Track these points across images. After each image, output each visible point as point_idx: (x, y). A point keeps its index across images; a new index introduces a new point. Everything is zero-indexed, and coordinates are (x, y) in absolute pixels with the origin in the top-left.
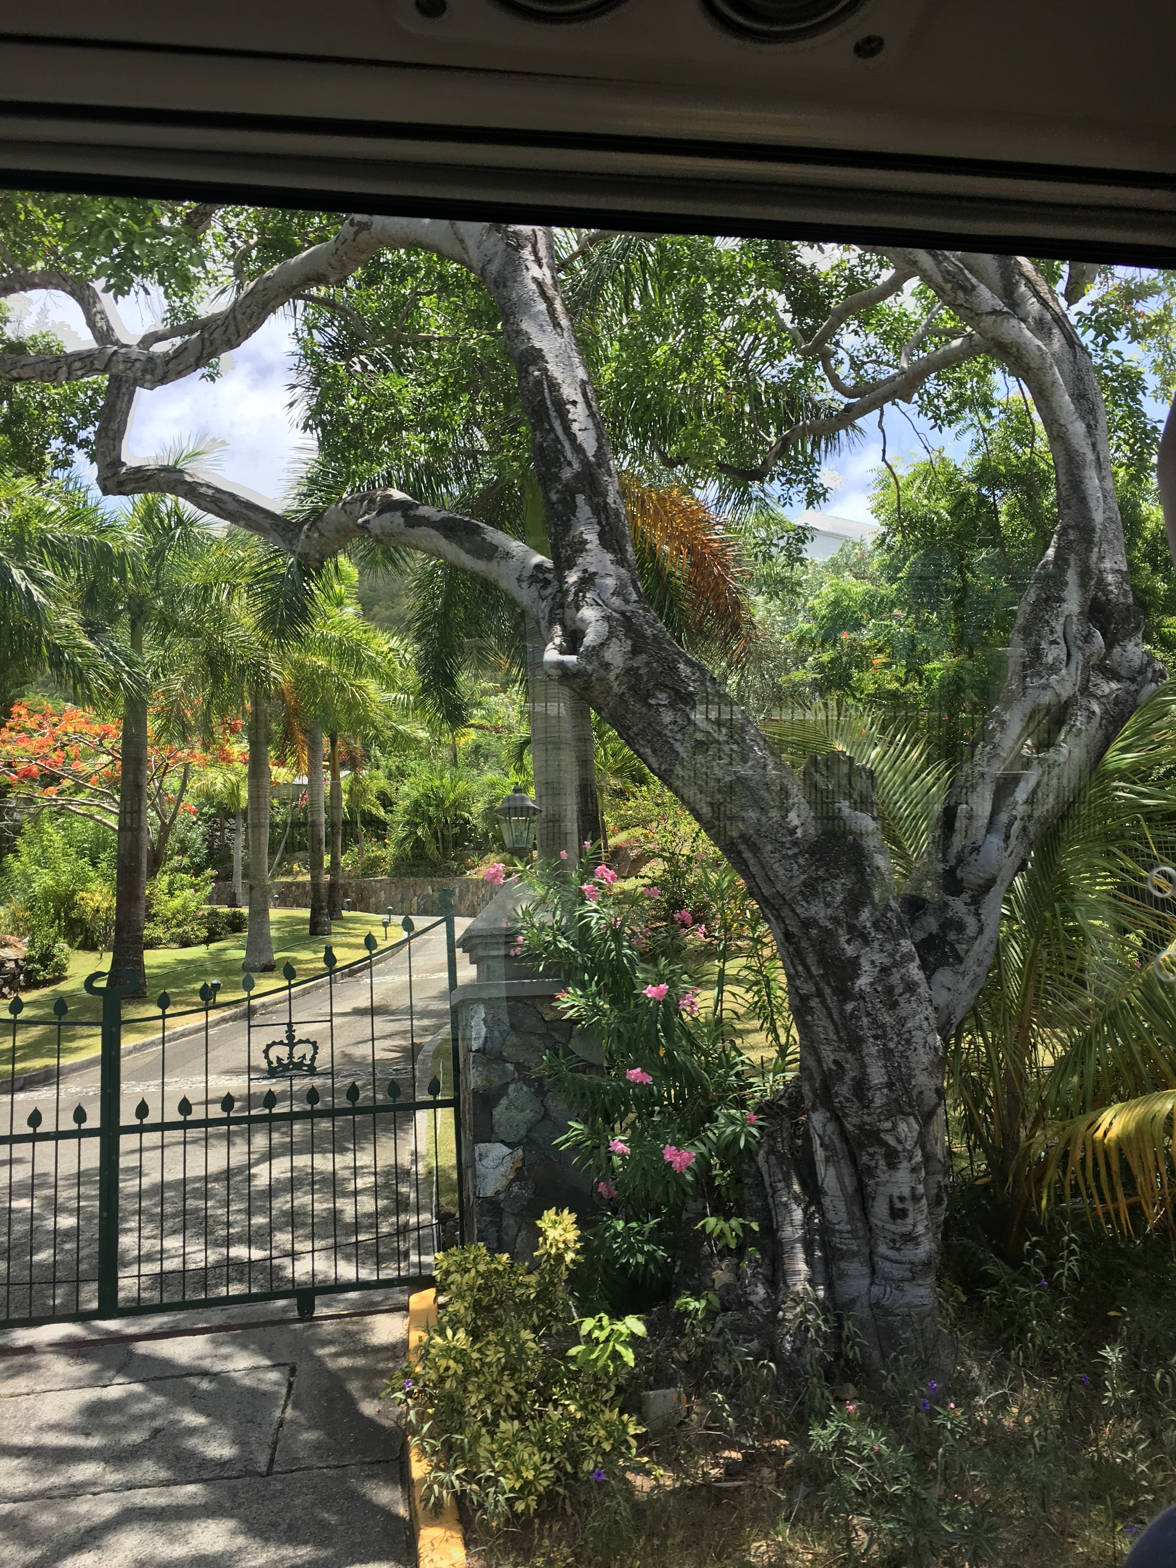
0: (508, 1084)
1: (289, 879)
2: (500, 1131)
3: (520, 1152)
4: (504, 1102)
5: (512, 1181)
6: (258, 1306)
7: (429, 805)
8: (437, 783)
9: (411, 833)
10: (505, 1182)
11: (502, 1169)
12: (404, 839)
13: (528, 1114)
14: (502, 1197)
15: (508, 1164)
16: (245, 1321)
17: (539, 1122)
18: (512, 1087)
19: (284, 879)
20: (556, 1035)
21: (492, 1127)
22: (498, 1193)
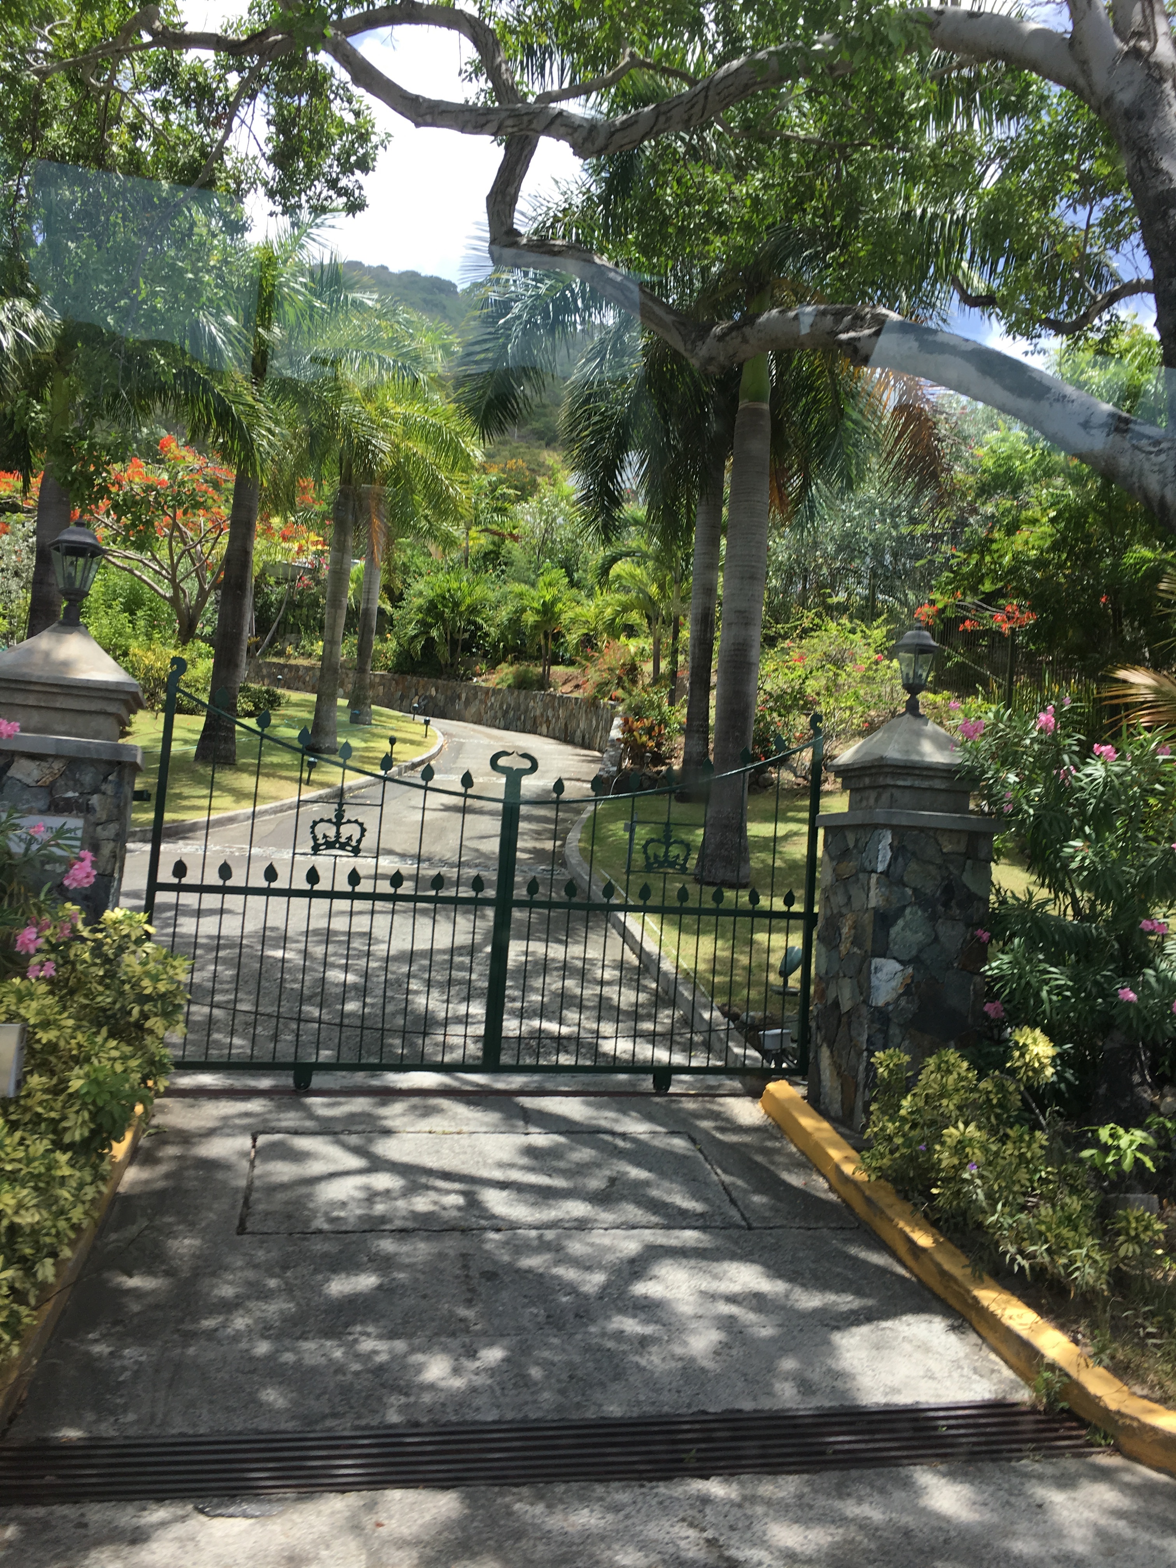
0: (905, 907)
1: (282, 661)
2: (894, 948)
3: (910, 970)
4: (901, 923)
5: (901, 995)
6: (603, 1077)
7: (445, 606)
8: (455, 585)
9: (422, 633)
10: (894, 995)
11: (893, 983)
12: (416, 636)
13: (920, 936)
14: (890, 1008)
15: (899, 979)
16: (602, 1089)
17: (929, 945)
18: (908, 911)
19: (275, 660)
20: (951, 868)
21: (888, 943)
22: (888, 1004)
